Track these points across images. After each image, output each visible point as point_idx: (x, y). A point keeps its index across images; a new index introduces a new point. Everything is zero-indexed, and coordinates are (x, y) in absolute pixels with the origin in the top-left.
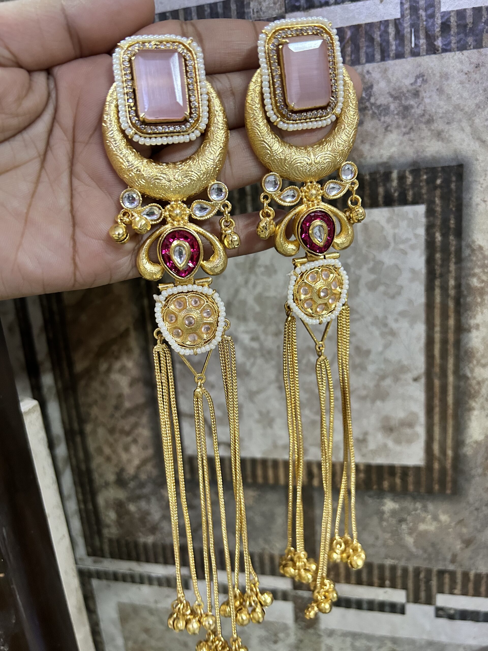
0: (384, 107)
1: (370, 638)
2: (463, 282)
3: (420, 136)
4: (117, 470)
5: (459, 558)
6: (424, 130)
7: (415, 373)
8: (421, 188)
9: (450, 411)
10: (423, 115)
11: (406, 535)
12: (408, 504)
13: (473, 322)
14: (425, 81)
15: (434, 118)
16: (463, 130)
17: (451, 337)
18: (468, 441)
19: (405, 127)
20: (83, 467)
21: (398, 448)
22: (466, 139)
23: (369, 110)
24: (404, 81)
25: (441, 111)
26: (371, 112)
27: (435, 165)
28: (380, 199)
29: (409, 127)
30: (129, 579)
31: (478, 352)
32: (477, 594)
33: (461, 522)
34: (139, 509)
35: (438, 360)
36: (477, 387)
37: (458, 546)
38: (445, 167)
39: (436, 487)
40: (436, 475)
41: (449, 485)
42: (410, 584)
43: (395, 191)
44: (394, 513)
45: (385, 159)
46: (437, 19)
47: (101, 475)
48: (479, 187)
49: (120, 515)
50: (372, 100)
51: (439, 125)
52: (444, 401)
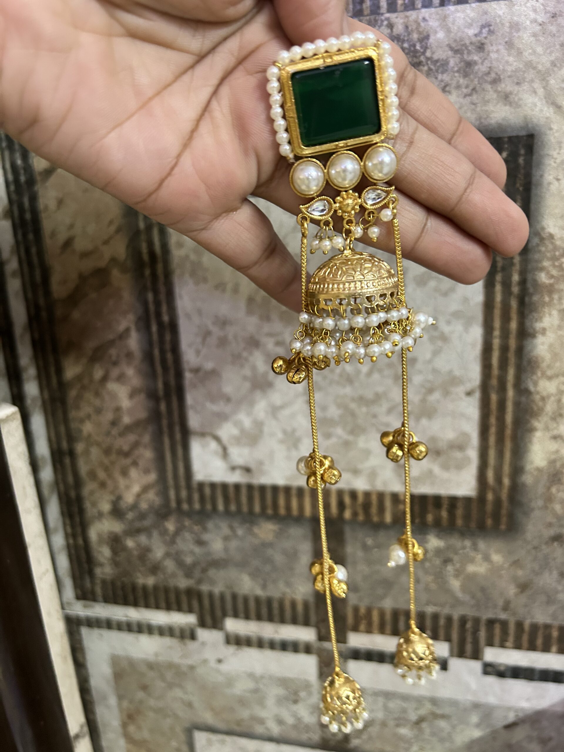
0: (442, 62)
1: (405, 698)
2: (529, 277)
3: (483, 98)
4: (113, 498)
5: (512, 606)
6: (489, 91)
7: (469, 386)
9: (508, 432)
10: (489, 73)
11: (451, 578)
12: (456, 542)
13: (538, 326)
15: (502, 77)
16: (535, 92)
17: (513, 343)
18: (529, 467)
19: (467, 87)
20: (73, 494)
21: (445, 475)
22: (539, 104)
23: (424, 66)
24: (466, 30)
25: (509, 69)
26: (426, 68)
27: (500, 135)
29: (471, 88)
30: (125, 627)
31: (543, 362)
32: (532, 647)
33: (516, 563)
34: (139, 545)
35: (495, 371)
36: (541, 404)
37: (512, 591)
38: (513, 137)
39: (489, 522)
40: (489, 508)
42: (455, 635)
44: (438, 552)
47: (94, 504)
48: (552, 162)
49: (115, 552)
50: (428, 54)
51: (507, 86)
52: (501, 419)
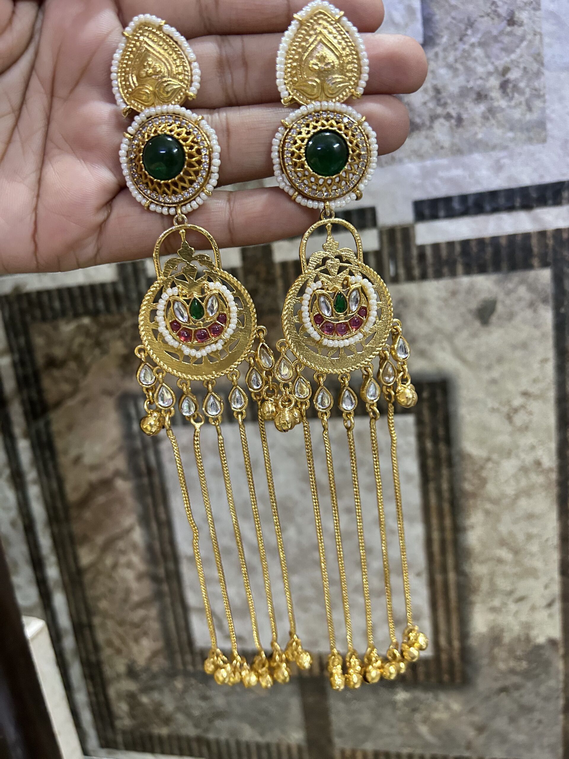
2: (456, 485)
4: (128, 662)
5: (473, 745)
7: (417, 570)
9: (453, 604)
11: (420, 724)
12: (420, 695)
13: (467, 523)
16: (444, 349)
18: (473, 633)
20: (93, 658)
22: (448, 357)
25: (422, 332)
31: (475, 550)
33: (472, 711)
34: (153, 701)
35: (437, 557)
36: (476, 583)
37: (471, 733)
38: (430, 382)
39: (446, 677)
40: (445, 665)
44: (406, 703)
46: (413, 251)
47: (112, 666)
48: (463, 400)
49: (132, 707)
52: (446, 594)
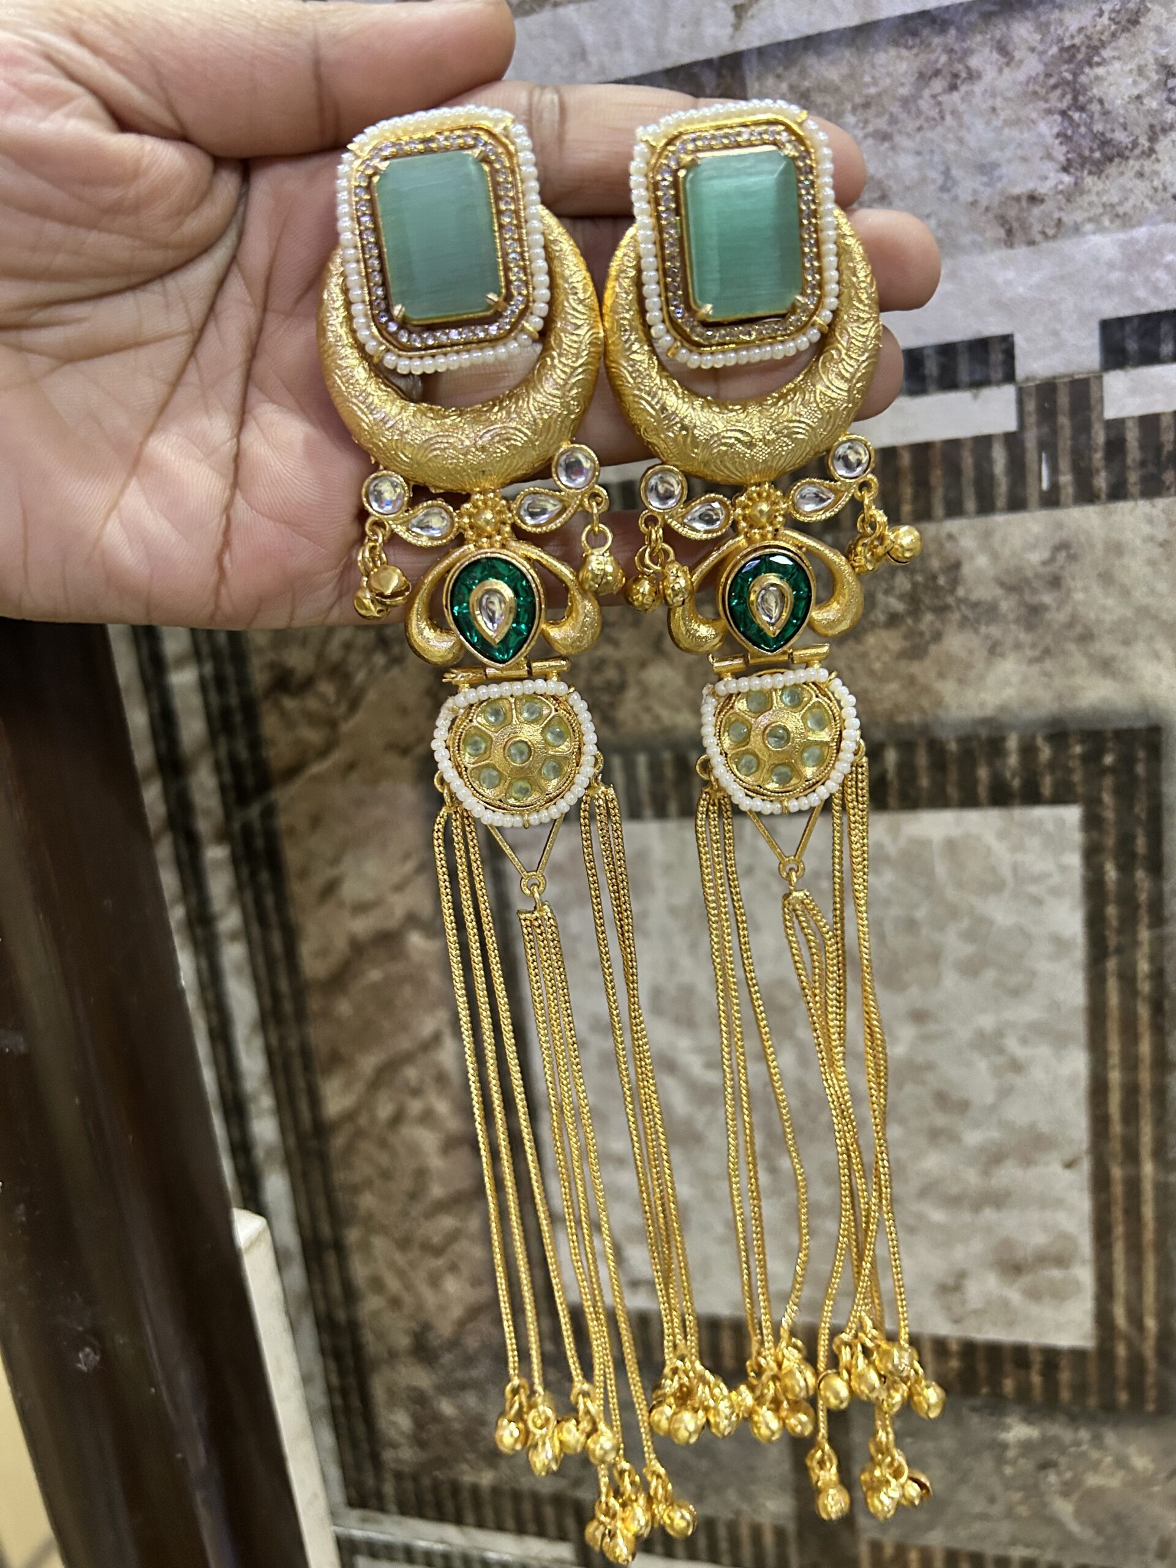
0: (986, 607)
2: (1169, 966)
3: (1065, 666)
6: (1073, 655)
7: (1068, 1153)
8: (1069, 771)
9: (1149, 1235)
10: (1072, 625)
12: (1063, 1431)
14: (1073, 558)
15: (1095, 631)
17: (1145, 1078)
19: (1033, 646)
21: (1034, 1309)
22: (1165, 675)
23: (952, 612)
24: (1027, 556)
25: (1108, 618)
26: (956, 616)
27: (1099, 726)
28: (983, 791)
29: (1040, 648)
30: (439, 1561)
34: (464, 1413)
35: (1117, 1128)
38: (1122, 730)
39: (1123, 1397)
40: (1121, 1371)
41: (1152, 1394)
43: (1013, 776)
44: (1027, 1447)
45: (989, 712)
46: (1097, 433)
47: (380, 1336)
49: (419, 1424)
50: (961, 592)
51: (1106, 646)
52: (1133, 1213)
